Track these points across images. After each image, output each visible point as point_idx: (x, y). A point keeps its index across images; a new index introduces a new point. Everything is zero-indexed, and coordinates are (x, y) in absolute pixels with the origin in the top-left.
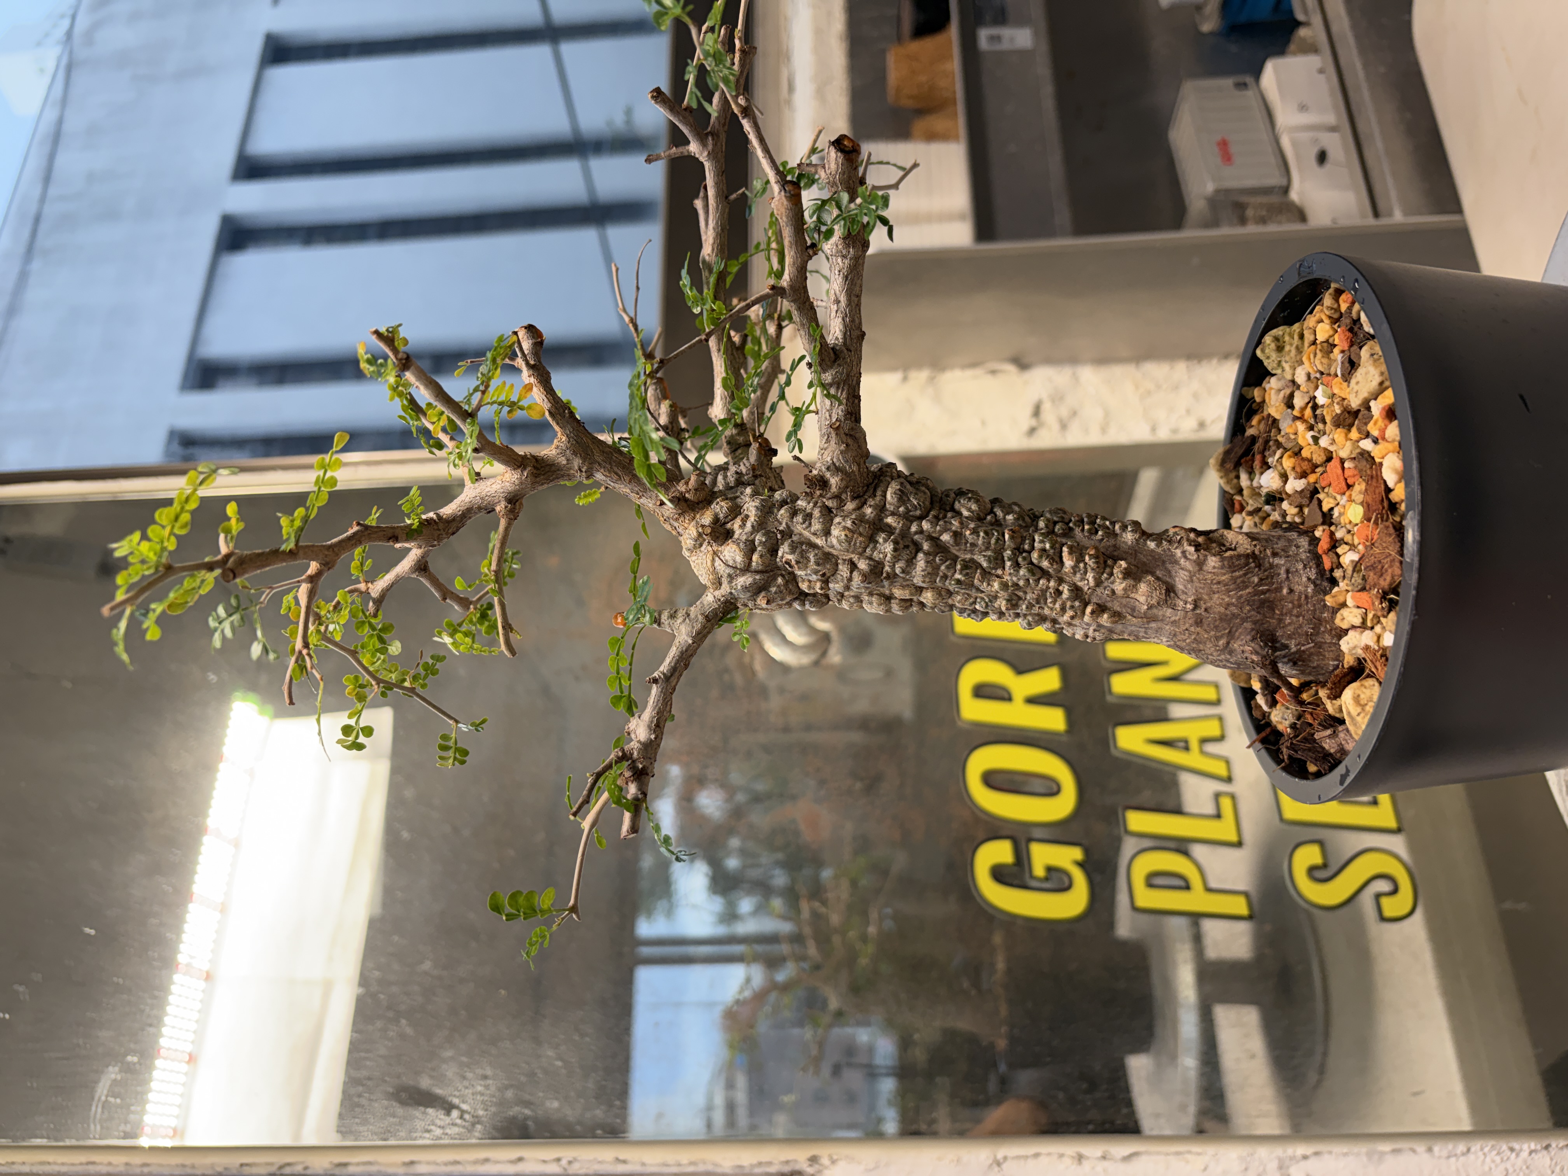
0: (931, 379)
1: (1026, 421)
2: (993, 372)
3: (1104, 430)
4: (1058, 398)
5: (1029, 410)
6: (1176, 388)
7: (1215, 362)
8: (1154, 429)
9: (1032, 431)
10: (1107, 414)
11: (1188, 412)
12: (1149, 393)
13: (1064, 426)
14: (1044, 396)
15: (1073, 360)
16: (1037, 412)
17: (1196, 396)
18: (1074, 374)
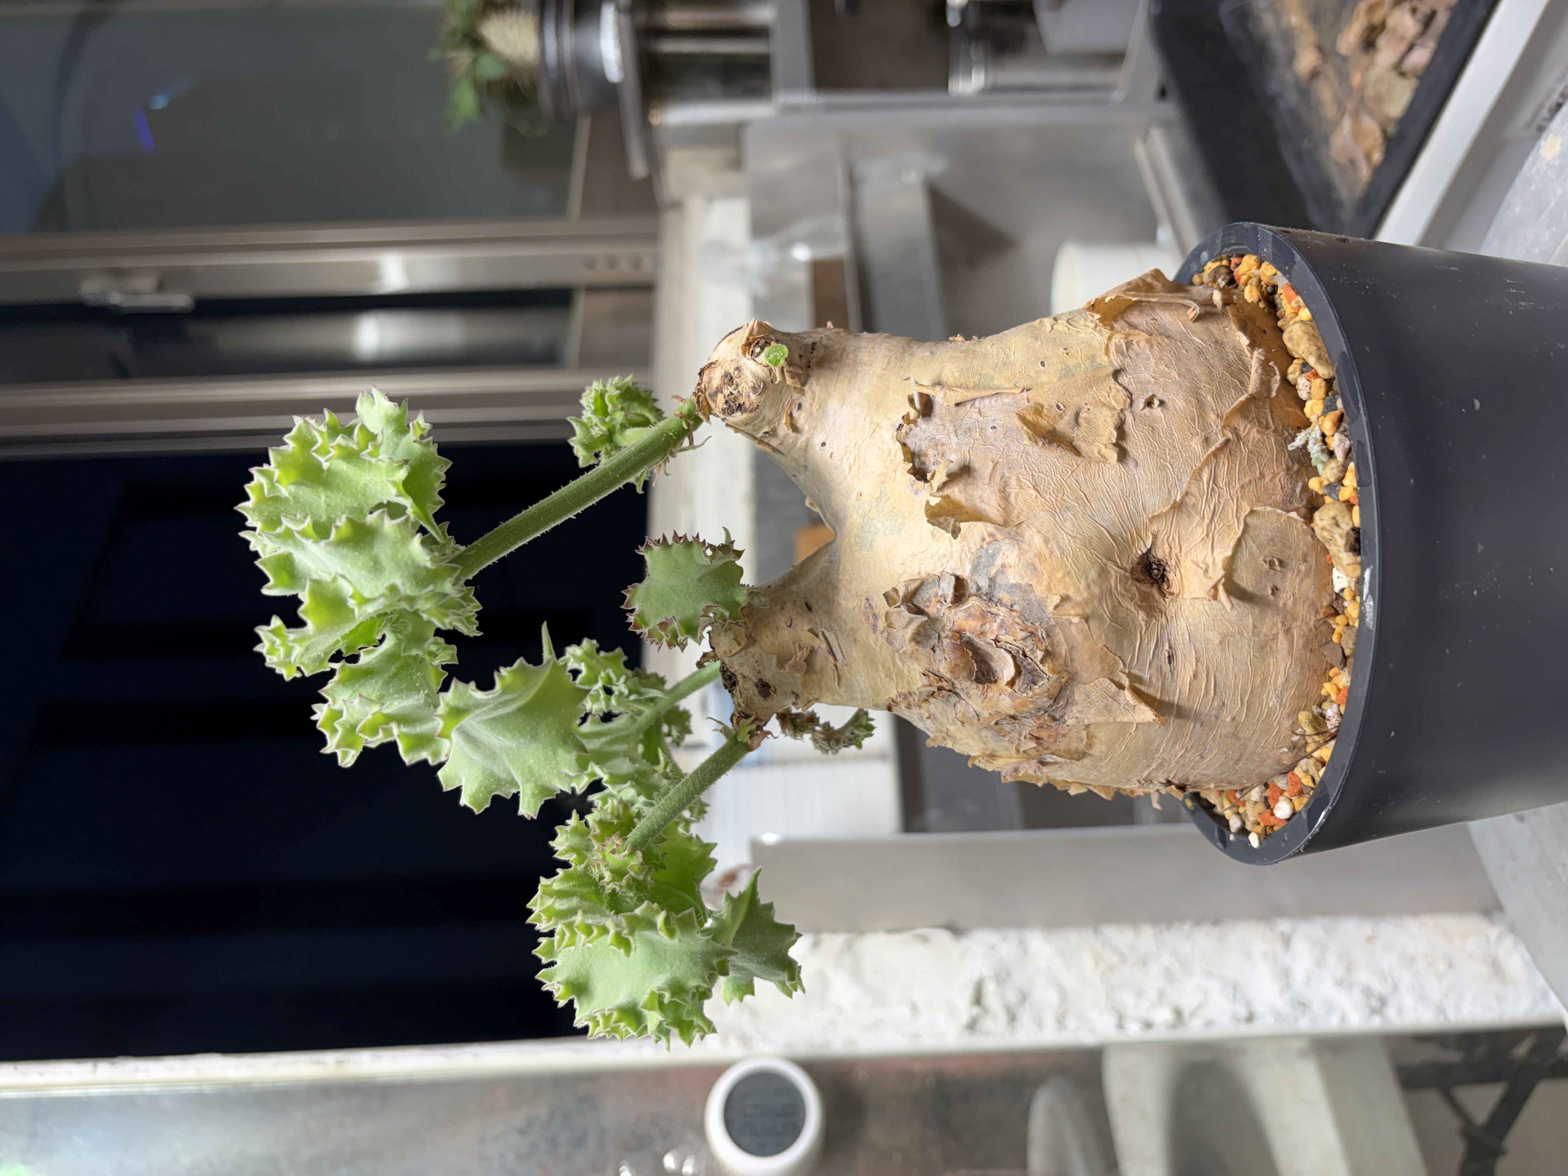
0: (849, 947)
1: (965, 1011)
2: (924, 939)
3: (1061, 1022)
4: (1002, 977)
5: (968, 994)
6: (1144, 962)
7: (1186, 927)
8: (1120, 1026)
9: (972, 1026)
10: (1064, 996)
11: (1161, 995)
12: (1111, 968)
13: (1012, 1018)
14: (987, 972)
15: (1019, 923)
16: (978, 999)
17: (1168, 975)
18: (1021, 942)
